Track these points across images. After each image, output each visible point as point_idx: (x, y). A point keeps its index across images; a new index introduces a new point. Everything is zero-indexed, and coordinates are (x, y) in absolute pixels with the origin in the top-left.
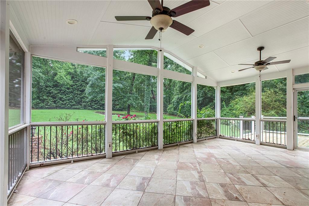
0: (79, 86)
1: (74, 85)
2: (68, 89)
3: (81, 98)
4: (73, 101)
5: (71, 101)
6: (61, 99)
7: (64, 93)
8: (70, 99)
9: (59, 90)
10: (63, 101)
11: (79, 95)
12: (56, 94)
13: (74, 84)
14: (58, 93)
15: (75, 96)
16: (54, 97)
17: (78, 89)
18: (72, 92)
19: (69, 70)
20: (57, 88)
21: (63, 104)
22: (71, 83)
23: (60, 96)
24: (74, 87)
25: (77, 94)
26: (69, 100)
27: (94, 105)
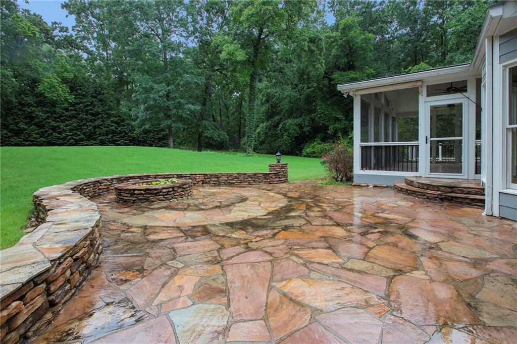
0: (88, 106)
1: (78, 104)
2: (66, 110)
3: (95, 128)
4: (78, 133)
5: (76, 133)
6: (54, 129)
7: (59, 117)
8: (73, 130)
9: (48, 112)
10: (60, 133)
11: (91, 121)
12: (44, 119)
13: (77, 101)
14: (48, 118)
15: (81, 124)
16: (40, 125)
17: (87, 111)
18: (74, 117)
19: (65, 74)
20: (44, 109)
21: (59, 138)
22: (71, 99)
23: (53, 123)
24: (78, 106)
25: (86, 119)
26: (70, 130)
27: (118, 139)
